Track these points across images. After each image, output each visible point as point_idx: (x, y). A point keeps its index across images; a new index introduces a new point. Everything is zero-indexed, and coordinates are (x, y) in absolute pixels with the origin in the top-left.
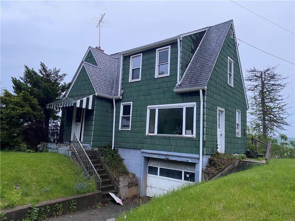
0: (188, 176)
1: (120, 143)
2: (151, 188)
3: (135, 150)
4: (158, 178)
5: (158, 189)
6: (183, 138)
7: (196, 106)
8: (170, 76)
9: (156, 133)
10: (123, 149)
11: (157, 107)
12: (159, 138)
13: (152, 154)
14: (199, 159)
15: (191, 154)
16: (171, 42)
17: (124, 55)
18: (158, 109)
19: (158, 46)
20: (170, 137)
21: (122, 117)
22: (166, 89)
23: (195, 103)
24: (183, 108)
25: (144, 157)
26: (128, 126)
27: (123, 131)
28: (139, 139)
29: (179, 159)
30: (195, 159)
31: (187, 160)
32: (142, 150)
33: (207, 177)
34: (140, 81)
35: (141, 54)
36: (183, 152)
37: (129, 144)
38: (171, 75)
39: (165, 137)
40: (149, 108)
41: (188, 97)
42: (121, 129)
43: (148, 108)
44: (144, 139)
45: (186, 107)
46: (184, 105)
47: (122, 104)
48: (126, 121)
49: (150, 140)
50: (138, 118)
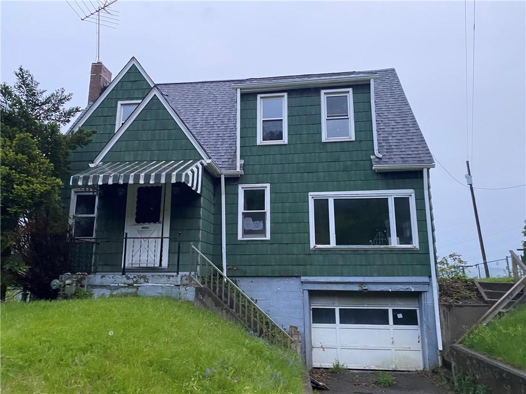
0: (400, 316)
1: (243, 268)
2: (322, 349)
3: (282, 279)
4: (338, 328)
5: (339, 350)
6: (393, 251)
7: (413, 195)
8: (355, 141)
9: (333, 243)
10: (250, 279)
11: (331, 196)
12: (344, 253)
13: (330, 283)
14: (429, 284)
15: (414, 278)
16: (355, 83)
17: (242, 91)
18: (334, 199)
19: (326, 85)
20: (366, 251)
21: (243, 213)
22: (349, 163)
23: (411, 191)
24: (388, 198)
25: (308, 290)
26: (263, 232)
27: (249, 243)
28: (294, 256)
29: (390, 288)
30: (422, 285)
31: (407, 289)
32: (303, 278)
33: (447, 313)
34: (286, 145)
35: (286, 94)
36: (396, 274)
37: (269, 268)
38: (358, 140)
39: (355, 251)
40: (312, 197)
41: (397, 180)
42: (243, 237)
43: (310, 197)
44: (308, 256)
45: (395, 198)
46: (391, 195)
47: (242, 188)
48: (253, 221)
49: (321, 258)
50: (287, 215)
